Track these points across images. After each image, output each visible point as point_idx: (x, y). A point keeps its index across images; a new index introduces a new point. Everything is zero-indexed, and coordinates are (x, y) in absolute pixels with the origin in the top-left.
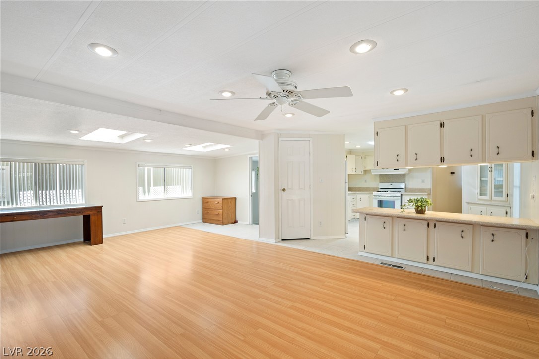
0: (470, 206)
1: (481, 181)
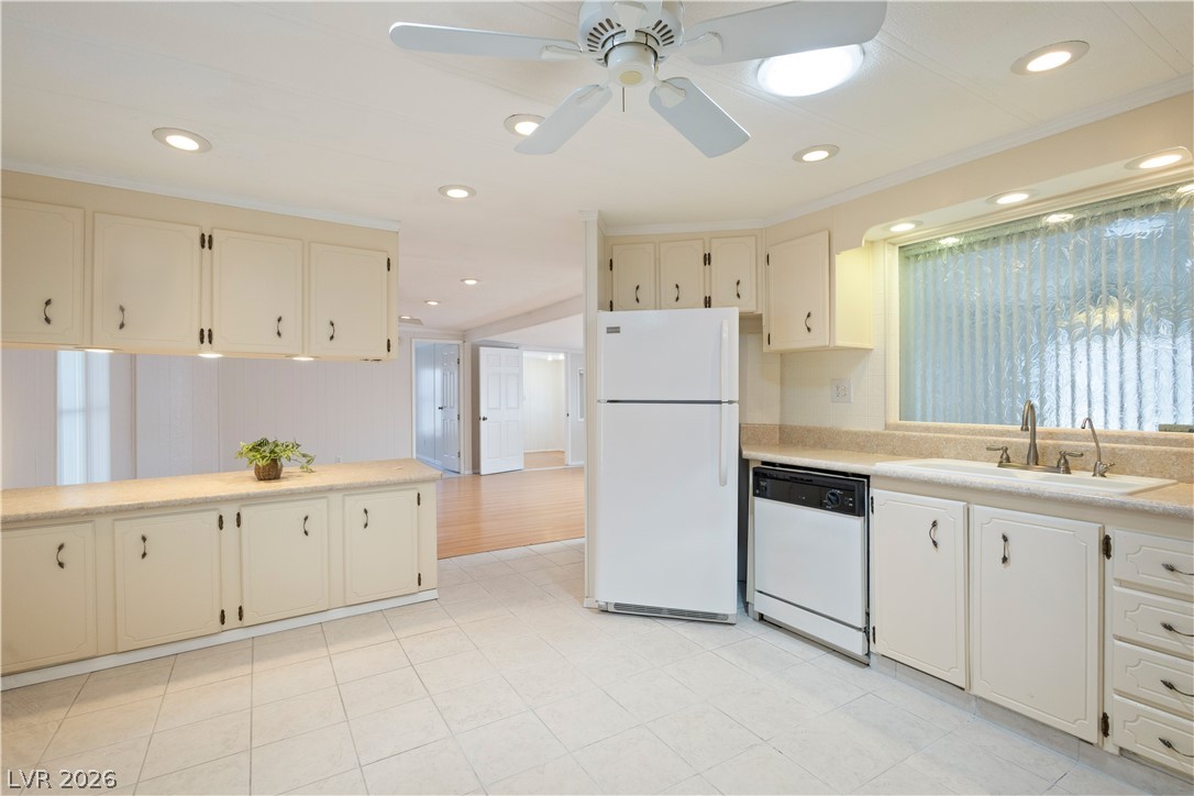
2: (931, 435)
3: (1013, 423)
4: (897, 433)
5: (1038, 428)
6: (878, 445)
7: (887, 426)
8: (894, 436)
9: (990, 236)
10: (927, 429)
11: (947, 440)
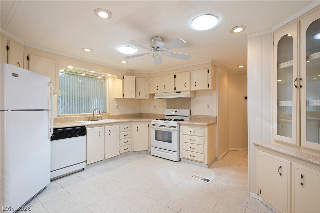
0: (261, 152)
1: (279, 107)
2: (71, 117)
3: (91, 113)
4: (62, 117)
5: (94, 113)
6: (56, 121)
7: (58, 116)
8: (62, 118)
9: (88, 76)
10: (70, 115)
11: (75, 117)
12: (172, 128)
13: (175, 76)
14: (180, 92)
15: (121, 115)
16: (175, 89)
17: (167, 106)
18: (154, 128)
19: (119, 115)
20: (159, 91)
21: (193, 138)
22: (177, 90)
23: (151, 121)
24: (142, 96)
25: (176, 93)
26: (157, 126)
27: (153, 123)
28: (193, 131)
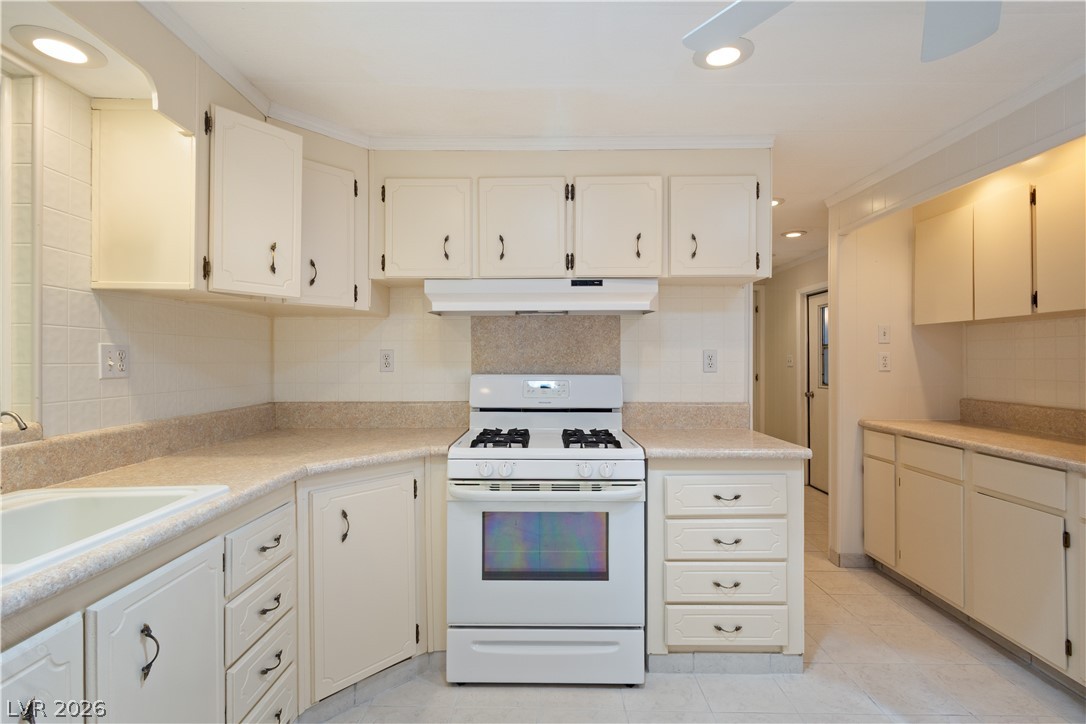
12: (609, 492)
13: (570, 193)
14: (600, 283)
15: (149, 430)
16: (570, 262)
17: (476, 357)
18: (461, 501)
19: (137, 433)
20: (458, 266)
21: (727, 529)
22: (581, 271)
23: (445, 456)
24: (333, 293)
25: (575, 283)
26: (494, 488)
27: (455, 469)
28: (728, 494)
